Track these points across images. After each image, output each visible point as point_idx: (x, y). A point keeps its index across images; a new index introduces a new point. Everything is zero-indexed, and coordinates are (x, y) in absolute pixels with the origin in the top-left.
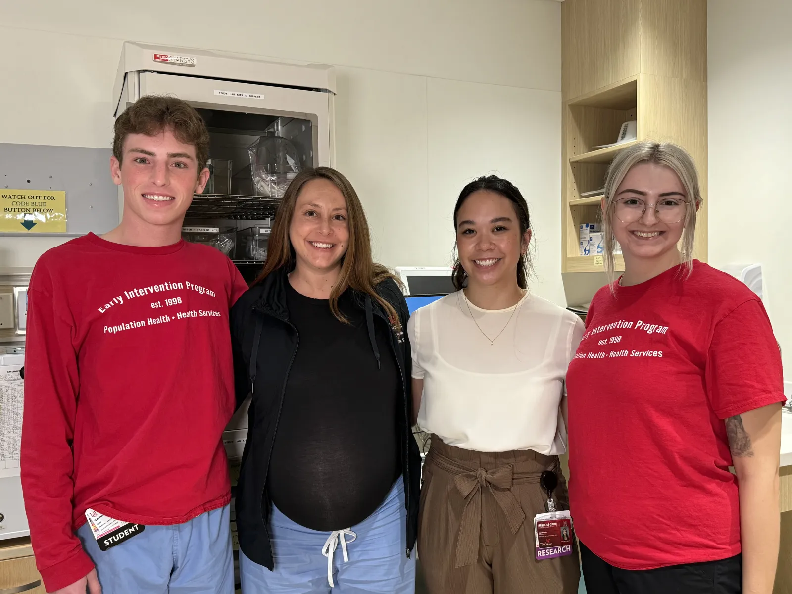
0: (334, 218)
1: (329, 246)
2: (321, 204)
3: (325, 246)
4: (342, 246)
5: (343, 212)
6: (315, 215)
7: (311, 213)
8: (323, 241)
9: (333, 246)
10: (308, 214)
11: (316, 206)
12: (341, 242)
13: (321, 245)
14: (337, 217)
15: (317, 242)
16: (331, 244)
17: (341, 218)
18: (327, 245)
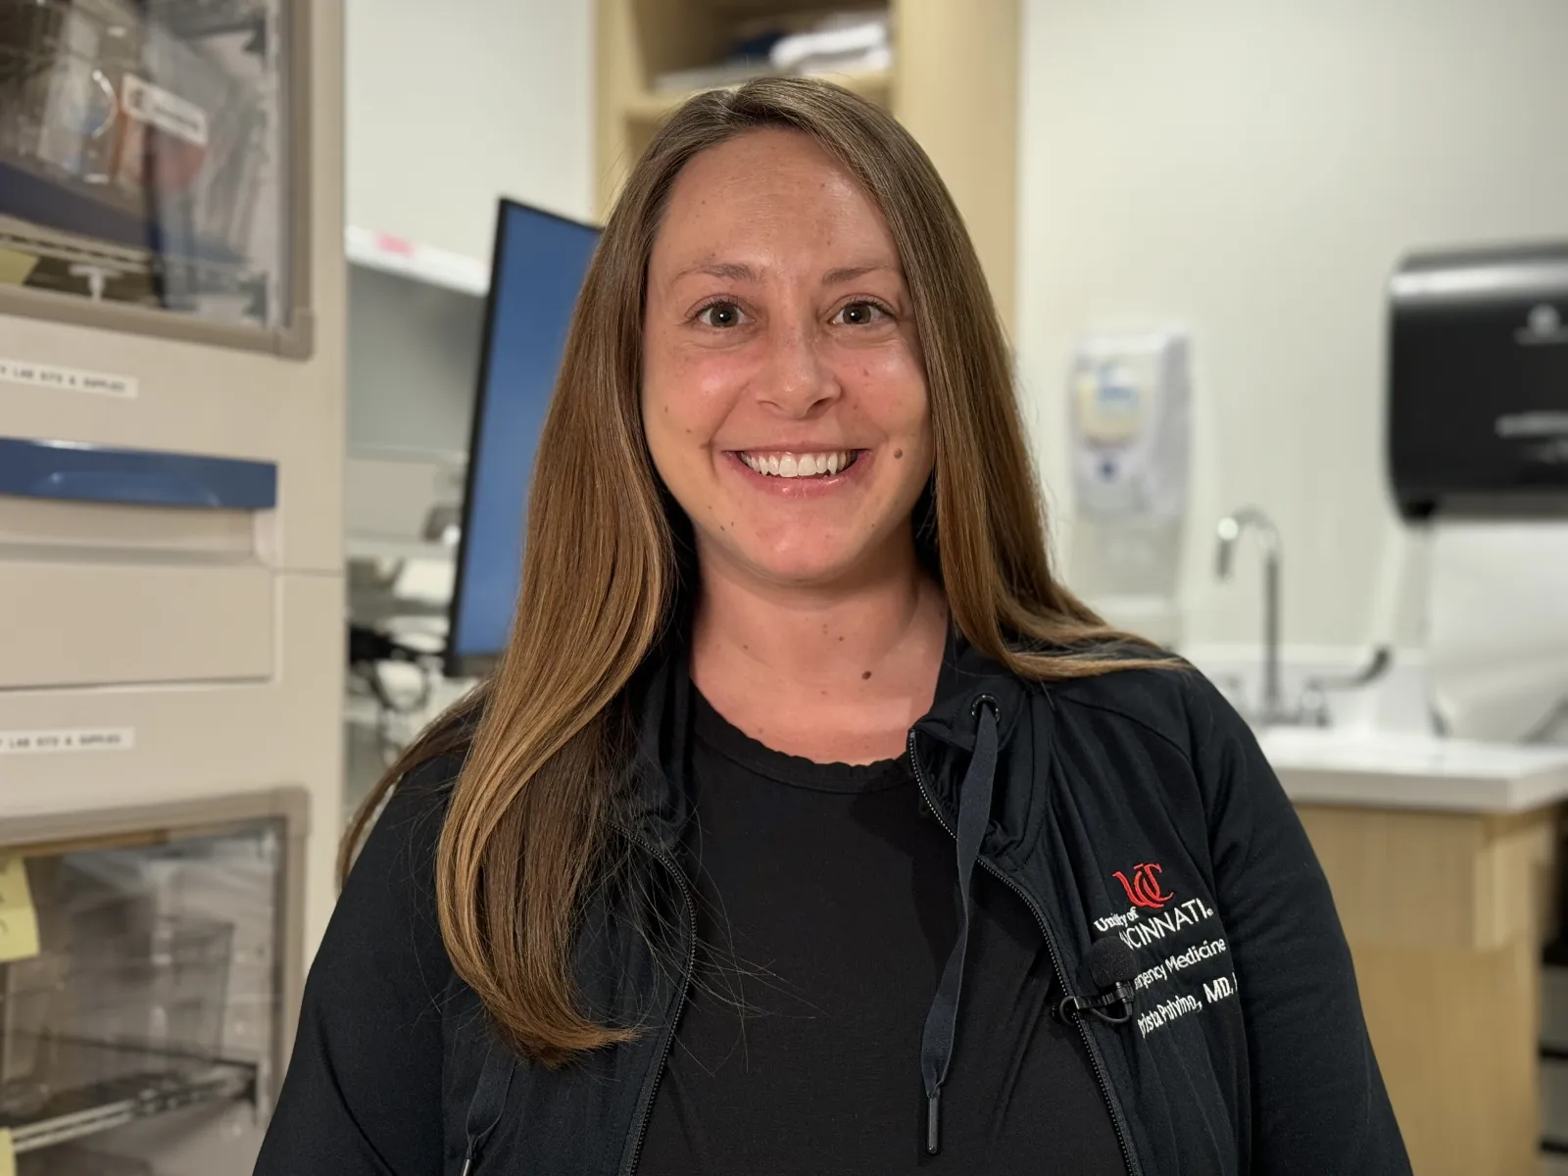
0: (840, 318)
1: (833, 463)
2: (759, 258)
3: (808, 465)
4: (899, 455)
5: (882, 285)
6: (742, 318)
7: (724, 312)
8: (796, 441)
9: (855, 458)
10: (706, 318)
11: (738, 271)
12: (886, 437)
13: (786, 466)
14: (858, 312)
15: (767, 451)
16: (839, 451)
17: (875, 313)
18: (821, 459)
